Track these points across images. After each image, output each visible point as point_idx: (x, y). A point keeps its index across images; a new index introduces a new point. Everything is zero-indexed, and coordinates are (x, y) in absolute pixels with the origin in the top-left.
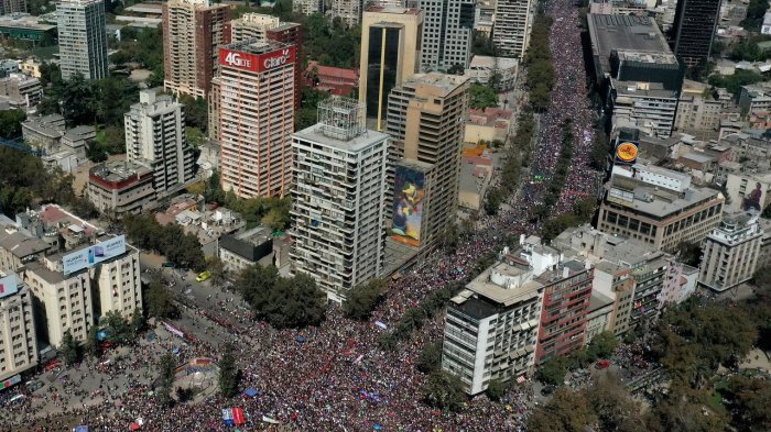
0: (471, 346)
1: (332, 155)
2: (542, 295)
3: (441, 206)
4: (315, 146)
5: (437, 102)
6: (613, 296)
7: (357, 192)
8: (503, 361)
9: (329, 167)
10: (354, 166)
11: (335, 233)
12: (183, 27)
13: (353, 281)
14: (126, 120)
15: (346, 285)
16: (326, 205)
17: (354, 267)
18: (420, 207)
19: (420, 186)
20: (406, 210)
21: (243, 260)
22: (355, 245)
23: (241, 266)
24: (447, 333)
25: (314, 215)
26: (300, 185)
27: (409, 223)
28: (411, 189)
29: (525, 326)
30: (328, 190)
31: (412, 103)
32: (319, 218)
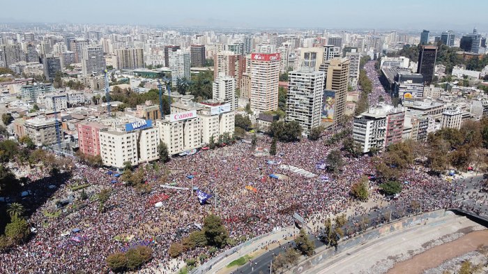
0: (364, 133)
1: (305, 77)
2: (387, 118)
3: (340, 109)
4: (298, 75)
5: (339, 65)
6: (411, 126)
7: (314, 91)
8: (375, 141)
9: (303, 82)
10: (313, 80)
11: (304, 108)
12: (223, 64)
13: (312, 127)
14: (213, 84)
15: (309, 128)
16: (302, 97)
17: (312, 121)
18: (333, 106)
19: (334, 97)
20: (328, 108)
21: (268, 123)
22: (313, 112)
23: (267, 125)
24: (354, 131)
25: (296, 102)
26: (291, 91)
27: (328, 113)
28: (330, 99)
29: (382, 128)
30: (303, 91)
31: (330, 67)
32: (298, 103)
